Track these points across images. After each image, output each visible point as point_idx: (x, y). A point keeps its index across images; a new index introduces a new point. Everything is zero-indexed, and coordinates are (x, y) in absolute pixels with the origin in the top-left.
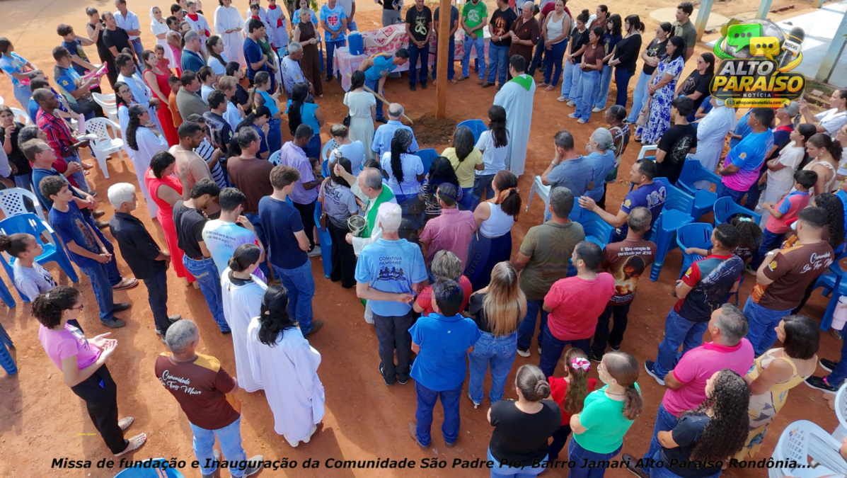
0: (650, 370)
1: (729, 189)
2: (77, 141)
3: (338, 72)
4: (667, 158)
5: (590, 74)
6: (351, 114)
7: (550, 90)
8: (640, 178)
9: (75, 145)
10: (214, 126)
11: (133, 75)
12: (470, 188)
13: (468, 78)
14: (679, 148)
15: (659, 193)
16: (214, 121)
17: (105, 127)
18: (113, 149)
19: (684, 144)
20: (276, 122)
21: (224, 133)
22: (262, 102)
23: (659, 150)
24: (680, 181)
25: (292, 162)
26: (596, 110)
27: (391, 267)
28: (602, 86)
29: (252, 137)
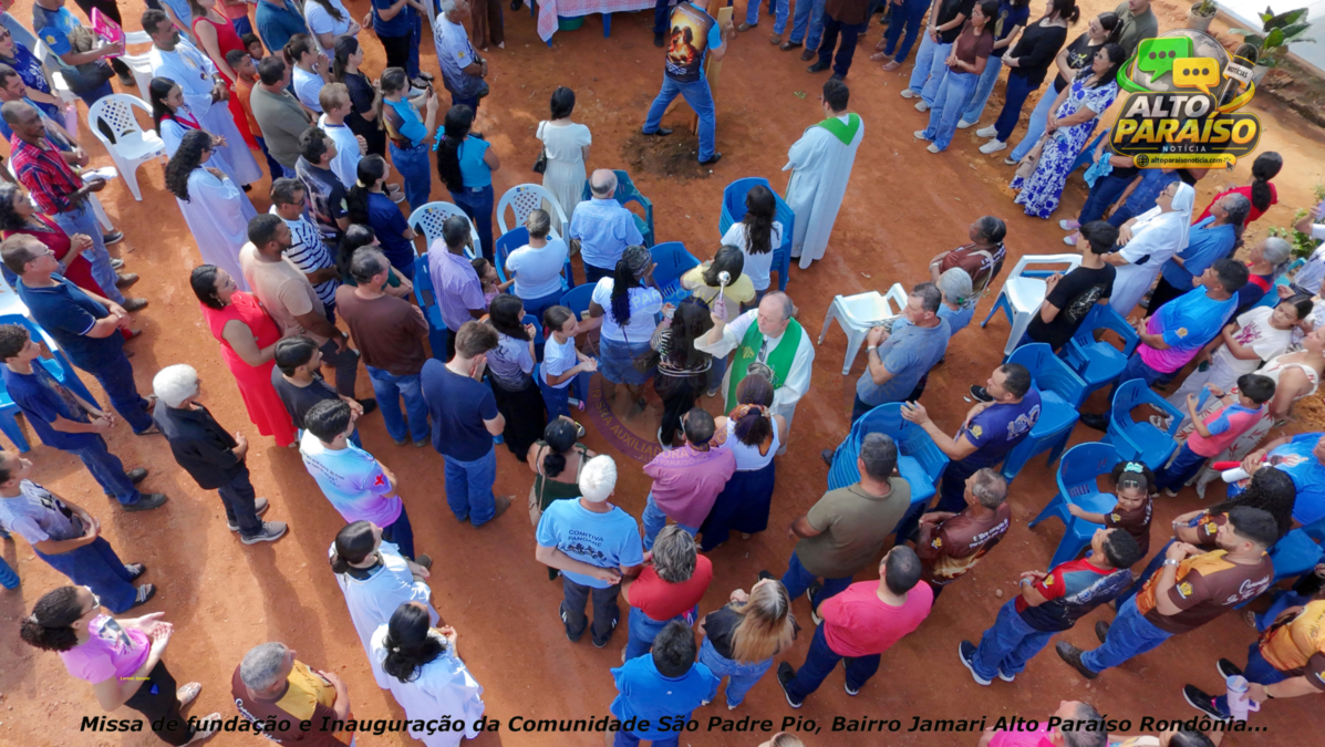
0: (966, 658)
1: (1145, 365)
4: (1058, 318)
5: (962, 77)
6: (549, 156)
7: (892, 71)
8: (1003, 395)
10: (315, 190)
14: (1082, 304)
15: (1028, 416)
16: (318, 183)
17: (130, 111)
18: (146, 156)
19: (1090, 297)
20: (421, 150)
21: (333, 201)
22: (398, 122)
23: (1048, 302)
24: (1072, 340)
25: (449, 282)
26: (962, 124)
27: (585, 545)
28: (979, 88)
29: (374, 268)
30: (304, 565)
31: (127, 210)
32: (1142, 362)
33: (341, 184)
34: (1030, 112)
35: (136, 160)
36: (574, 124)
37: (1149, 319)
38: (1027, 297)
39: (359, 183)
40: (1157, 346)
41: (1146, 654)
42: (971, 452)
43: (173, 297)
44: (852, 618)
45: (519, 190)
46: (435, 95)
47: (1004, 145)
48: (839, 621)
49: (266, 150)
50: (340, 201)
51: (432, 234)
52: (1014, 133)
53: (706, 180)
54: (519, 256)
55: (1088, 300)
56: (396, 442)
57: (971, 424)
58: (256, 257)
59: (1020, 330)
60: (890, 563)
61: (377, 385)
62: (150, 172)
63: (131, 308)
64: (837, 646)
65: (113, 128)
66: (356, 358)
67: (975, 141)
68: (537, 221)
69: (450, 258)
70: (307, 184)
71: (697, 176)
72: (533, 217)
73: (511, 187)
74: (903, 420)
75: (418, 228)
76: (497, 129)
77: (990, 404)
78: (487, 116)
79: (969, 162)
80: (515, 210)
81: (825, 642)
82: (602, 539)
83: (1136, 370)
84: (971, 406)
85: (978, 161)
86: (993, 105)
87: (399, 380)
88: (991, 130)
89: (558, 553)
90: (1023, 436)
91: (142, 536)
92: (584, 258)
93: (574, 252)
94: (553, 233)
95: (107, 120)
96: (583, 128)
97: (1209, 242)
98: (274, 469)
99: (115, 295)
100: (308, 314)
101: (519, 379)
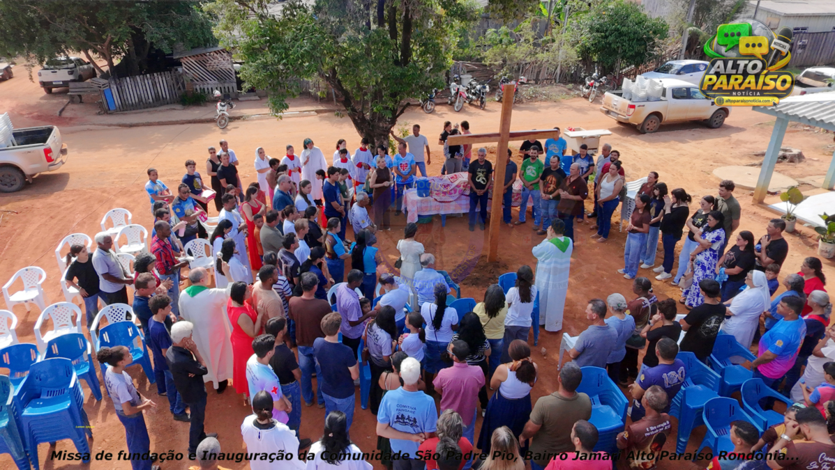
2: (179, 262)
3: (406, 208)
5: (637, 235)
6: (402, 259)
7: (602, 242)
9: (176, 265)
10: (286, 262)
11: (233, 211)
12: (500, 340)
13: (524, 222)
14: (708, 326)
15: (677, 373)
16: (287, 258)
19: (713, 323)
22: (333, 243)
24: (712, 355)
25: (345, 303)
26: (644, 266)
28: (648, 244)
33: (299, 262)
36: (415, 242)
47: (670, 275)
50: (297, 268)
69: (348, 290)
88: (662, 268)
89: (389, 428)
95: (192, 250)
96: (420, 244)
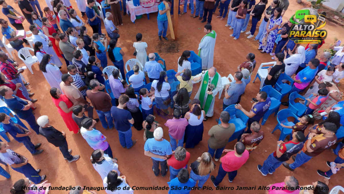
0: (260, 169)
1: (297, 88)
3: (129, 12)
4: (272, 79)
5: (240, 20)
6: (137, 51)
7: (222, 20)
8: (261, 100)
9: (17, 73)
12: (191, 92)
13: (186, 12)
14: (278, 74)
15: (268, 104)
16: (78, 64)
17: (28, 51)
18: (34, 62)
19: (280, 72)
20: (104, 53)
21: (83, 69)
22: (98, 47)
23: (269, 75)
24: (277, 83)
25: (115, 86)
26: (242, 32)
27: (157, 150)
28: (245, 22)
29: (95, 85)
30: (84, 164)
31: (30, 77)
32: (295, 87)
33: (85, 64)
34: (259, 27)
35: (31, 64)
36: (142, 42)
37: (296, 76)
38: (264, 74)
39: (89, 63)
40: (299, 83)
41: (306, 163)
42: (254, 115)
43: (44, 98)
44: (229, 162)
45: (130, 61)
46: (106, 39)
47: (253, 36)
48: (226, 163)
49: (64, 57)
50: (84, 68)
51: (109, 74)
52: (255, 32)
53: (178, 53)
54: (132, 78)
55: (279, 73)
56: (105, 129)
57: (254, 108)
58: (64, 85)
59: (263, 82)
60: (236, 147)
61: (99, 115)
62: (35, 66)
63: (33, 102)
64: (226, 170)
65: (25, 56)
66: (92, 108)
67: (246, 36)
68: (136, 68)
69: (115, 80)
70: (75, 65)
71: (176, 52)
72: (134, 67)
73: (128, 60)
74: (236, 109)
75: (105, 73)
76: (123, 46)
77: (258, 102)
78: (120, 43)
79: (245, 41)
80: (130, 66)
81: (222, 168)
82: (161, 148)
83: (294, 89)
84: (252, 104)
85: (247, 40)
86: (249, 26)
87: (105, 113)
88: (249, 32)
89: (150, 153)
90: (268, 109)
91: (41, 161)
92: (149, 76)
93: (146, 75)
94: (140, 70)
95: (23, 54)
96: (145, 43)
97: (309, 55)
98: (74, 139)
99: (29, 99)
100: (79, 98)
101: (136, 109)
